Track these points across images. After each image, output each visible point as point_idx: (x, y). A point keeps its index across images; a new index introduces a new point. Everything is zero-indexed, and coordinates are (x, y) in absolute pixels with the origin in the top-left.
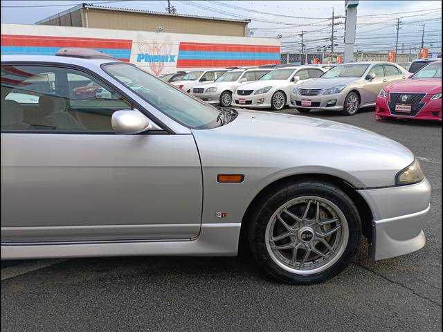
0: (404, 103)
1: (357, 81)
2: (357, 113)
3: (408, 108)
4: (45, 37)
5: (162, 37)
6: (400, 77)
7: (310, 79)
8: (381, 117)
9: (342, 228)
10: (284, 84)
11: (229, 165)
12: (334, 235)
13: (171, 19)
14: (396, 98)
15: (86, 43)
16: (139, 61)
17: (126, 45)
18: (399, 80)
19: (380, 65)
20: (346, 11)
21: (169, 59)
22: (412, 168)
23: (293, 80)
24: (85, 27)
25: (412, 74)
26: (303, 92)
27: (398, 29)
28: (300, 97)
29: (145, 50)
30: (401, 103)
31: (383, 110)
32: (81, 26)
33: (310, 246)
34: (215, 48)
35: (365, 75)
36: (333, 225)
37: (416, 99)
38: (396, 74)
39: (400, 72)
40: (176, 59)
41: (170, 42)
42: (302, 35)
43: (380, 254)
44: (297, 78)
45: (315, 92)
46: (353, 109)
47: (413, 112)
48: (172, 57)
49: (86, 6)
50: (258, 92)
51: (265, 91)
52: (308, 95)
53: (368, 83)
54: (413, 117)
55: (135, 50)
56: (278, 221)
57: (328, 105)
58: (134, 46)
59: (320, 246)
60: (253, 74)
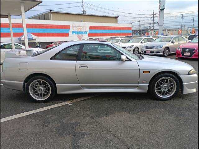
0: (187, 52)
1: (168, 43)
2: (168, 56)
3: (188, 54)
4: (35, 24)
5: (82, 24)
6: (185, 42)
7: (148, 42)
8: (178, 57)
9: (174, 85)
10: (138, 44)
11: (147, 69)
12: (172, 88)
13: (84, 16)
14: (184, 50)
15: (51, 27)
16: (73, 34)
17: (68, 27)
18: (185, 43)
19: (177, 37)
20: (159, 11)
21: (85, 33)
22: (193, 70)
23: (142, 43)
24: (51, 20)
25: (190, 41)
26: (147, 48)
27: (182, 19)
28: (145, 50)
29: (75, 29)
30: (186, 52)
31: (179, 55)
32: (49, 20)
33: (166, 90)
34: (104, 28)
35: (171, 41)
36: (172, 85)
37: (191, 51)
38: (183, 40)
39: (185, 40)
40: (88, 33)
41: (86, 26)
42: (139, 22)
43: (185, 93)
44: (143, 42)
45: (151, 48)
46: (167, 54)
47: (191, 55)
48: (87, 32)
49: (51, 11)
50: (128, 47)
51: (131, 47)
52: (149, 49)
53: (172, 44)
54: (191, 57)
55: (71, 30)
56: (158, 83)
57: (157, 53)
58: (71, 28)
59: (169, 90)
60: (124, 40)
